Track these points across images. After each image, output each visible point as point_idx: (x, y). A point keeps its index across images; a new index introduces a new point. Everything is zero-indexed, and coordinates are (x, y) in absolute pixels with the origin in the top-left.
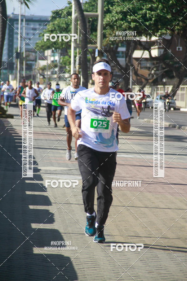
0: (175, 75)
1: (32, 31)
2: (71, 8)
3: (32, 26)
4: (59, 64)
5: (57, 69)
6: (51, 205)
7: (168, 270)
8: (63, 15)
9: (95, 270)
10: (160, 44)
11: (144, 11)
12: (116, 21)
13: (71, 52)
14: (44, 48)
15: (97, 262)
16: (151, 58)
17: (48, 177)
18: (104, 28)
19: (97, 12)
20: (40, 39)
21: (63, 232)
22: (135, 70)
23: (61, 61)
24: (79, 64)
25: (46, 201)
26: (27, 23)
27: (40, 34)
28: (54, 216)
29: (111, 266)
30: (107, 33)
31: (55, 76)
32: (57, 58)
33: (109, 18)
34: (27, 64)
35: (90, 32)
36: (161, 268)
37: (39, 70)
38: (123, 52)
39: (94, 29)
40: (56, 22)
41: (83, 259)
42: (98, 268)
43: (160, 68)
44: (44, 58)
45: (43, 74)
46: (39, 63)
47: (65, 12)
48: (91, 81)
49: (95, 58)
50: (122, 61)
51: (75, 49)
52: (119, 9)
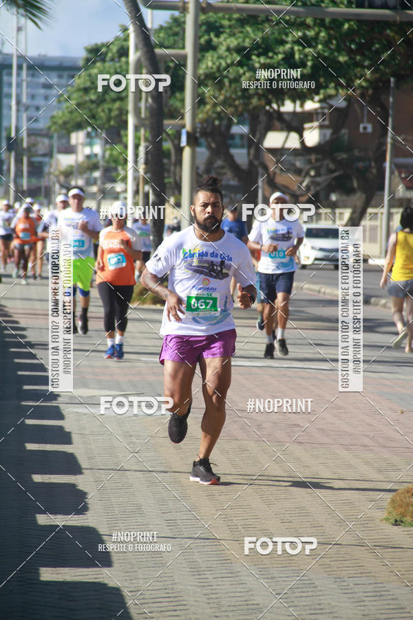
0: (355, 184)
1: (42, 91)
2: (126, 39)
3: (42, 80)
4: (101, 163)
5: (97, 174)
6: (81, 473)
7: (336, 615)
8: (110, 55)
9: (176, 616)
11: (288, 46)
12: (228, 68)
13: (127, 136)
14: (69, 126)
15: (181, 599)
16: (305, 150)
17: (76, 410)
18: (200, 82)
19: (183, 48)
20: (59, 109)
21: (108, 533)
22: (269, 175)
23: (107, 154)
24: (146, 163)
25: (71, 465)
26: (31, 72)
27: (61, 95)
28: (87, 498)
29: (211, 608)
30: (207, 95)
31: (94, 189)
32: (97, 149)
33: (212, 61)
34: (30, 164)
35: (169, 93)
36: (321, 609)
37: (57, 177)
38: (242, 136)
39: (179, 86)
40: (95, 71)
41: (150, 592)
42: (183, 612)
43: (323, 171)
44: (70, 150)
45: (67, 185)
46: (58, 160)
47: (114, 49)
48: (172, 200)
49: (180, 150)
50: (240, 155)
51: (137, 129)
52: (233, 42)
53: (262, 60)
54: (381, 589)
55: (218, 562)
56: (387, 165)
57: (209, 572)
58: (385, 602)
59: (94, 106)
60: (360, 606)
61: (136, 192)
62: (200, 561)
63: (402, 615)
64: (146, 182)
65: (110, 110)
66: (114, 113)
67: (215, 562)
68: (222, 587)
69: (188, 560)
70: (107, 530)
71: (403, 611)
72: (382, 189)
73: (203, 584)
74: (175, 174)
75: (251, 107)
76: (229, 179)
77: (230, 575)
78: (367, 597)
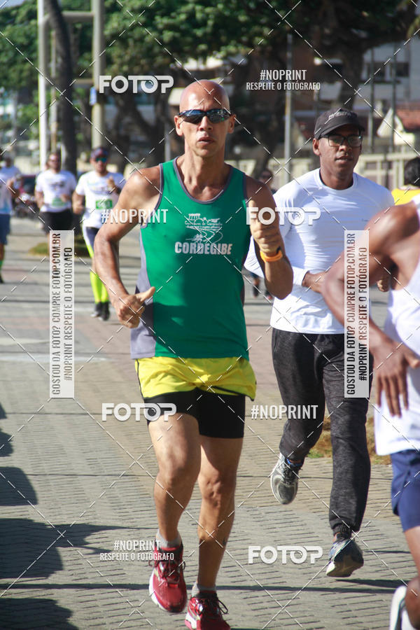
2: (35, 2)
4: (15, 123)
5: (10, 133)
6: (5, 417)
8: (19, 18)
10: (226, 76)
11: (190, 6)
12: (132, 28)
13: (37, 95)
18: (106, 43)
19: (89, 9)
21: (32, 473)
23: (20, 114)
24: (59, 120)
28: (11, 441)
30: (114, 55)
32: (10, 109)
33: (118, 22)
35: (78, 54)
39: (86, 47)
40: (5, 34)
47: (23, 12)
48: (83, 156)
49: (89, 109)
50: (148, 112)
51: (48, 88)
53: (166, 21)
54: (291, 516)
55: (138, 497)
56: (288, 118)
57: (129, 506)
58: (295, 528)
59: (5, 67)
60: (271, 533)
61: (49, 149)
62: (120, 496)
63: (310, 539)
64: (58, 139)
65: (21, 71)
66: (25, 74)
67: (135, 497)
68: (142, 519)
69: (109, 496)
70: (31, 470)
71: (311, 535)
72: (282, 140)
73: (124, 518)
74: (85, 131)
75: (156, 65)
76: (138, 135)
77: (149, 508)
78: (277, 523)
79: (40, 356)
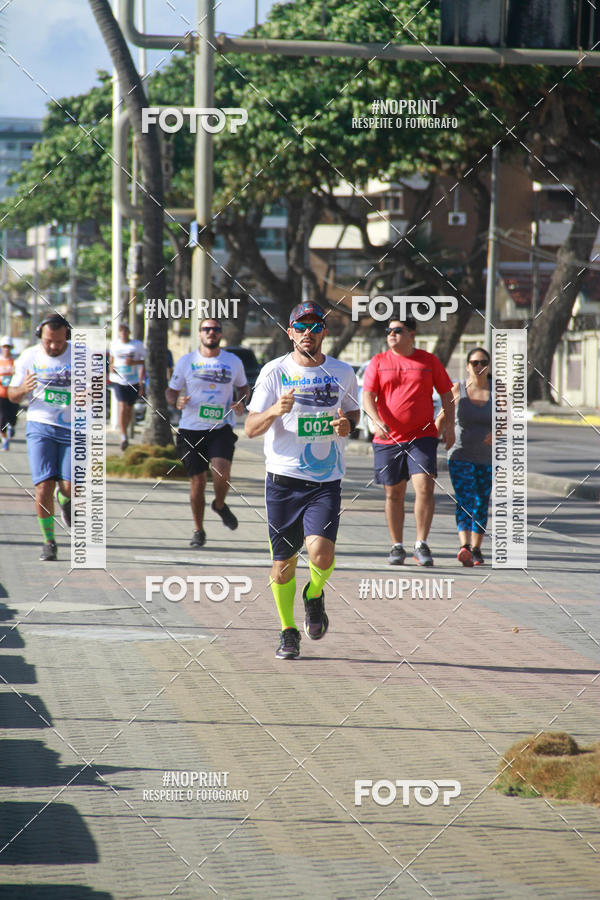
2: (108, 91)
4: (74, 273)
5: (66, 288)
6: (51, 725)
8: (83, 115)
10: (396, 206)
11: (344, 101)
12: (256, 133)
13: (110, 233)
14: (24, 219)
16: (369, 251)
17: (41, 633)
18: (216, 153)
19: (192, 104)
20: (10, 193)
21: (91, 813)
22: (317, 287)
23: (81, 259)
24: (140, 270)
27: (10, 176)
28: (60, 762)
30: (226, 172)
31: (63, 310)
32: (66, 252)
35: (171, 169)
37: (8, 292)
38: (277, 231)
39: (185, 160)
40: (62, 139)
43: (396, 281)
44: (25, 253)
45: (22, 304)
46: (9, 268)
47: (90, 106)
48: (176, 326)
49: (187, 253)
50: (276, 259)
51: (124, 222)
52: (264, 96)
53: (307, 122)
54: (492, 889)
55: (255, 853)
56: (489, 272)
57: (242, 867)
59: (60, 190)
61: (125, 313)
64: (139, 299)
65: (85, 195)
66: (91, 199)
67: (248, 853)
70: (90, 808)
72: (482, 305)
74: (180, 286)
75: (289, 189)
77: (271, 872)
79: (105, 630)
